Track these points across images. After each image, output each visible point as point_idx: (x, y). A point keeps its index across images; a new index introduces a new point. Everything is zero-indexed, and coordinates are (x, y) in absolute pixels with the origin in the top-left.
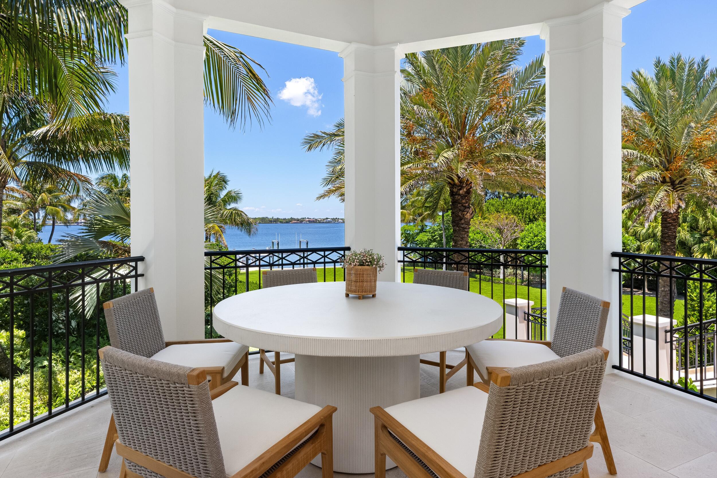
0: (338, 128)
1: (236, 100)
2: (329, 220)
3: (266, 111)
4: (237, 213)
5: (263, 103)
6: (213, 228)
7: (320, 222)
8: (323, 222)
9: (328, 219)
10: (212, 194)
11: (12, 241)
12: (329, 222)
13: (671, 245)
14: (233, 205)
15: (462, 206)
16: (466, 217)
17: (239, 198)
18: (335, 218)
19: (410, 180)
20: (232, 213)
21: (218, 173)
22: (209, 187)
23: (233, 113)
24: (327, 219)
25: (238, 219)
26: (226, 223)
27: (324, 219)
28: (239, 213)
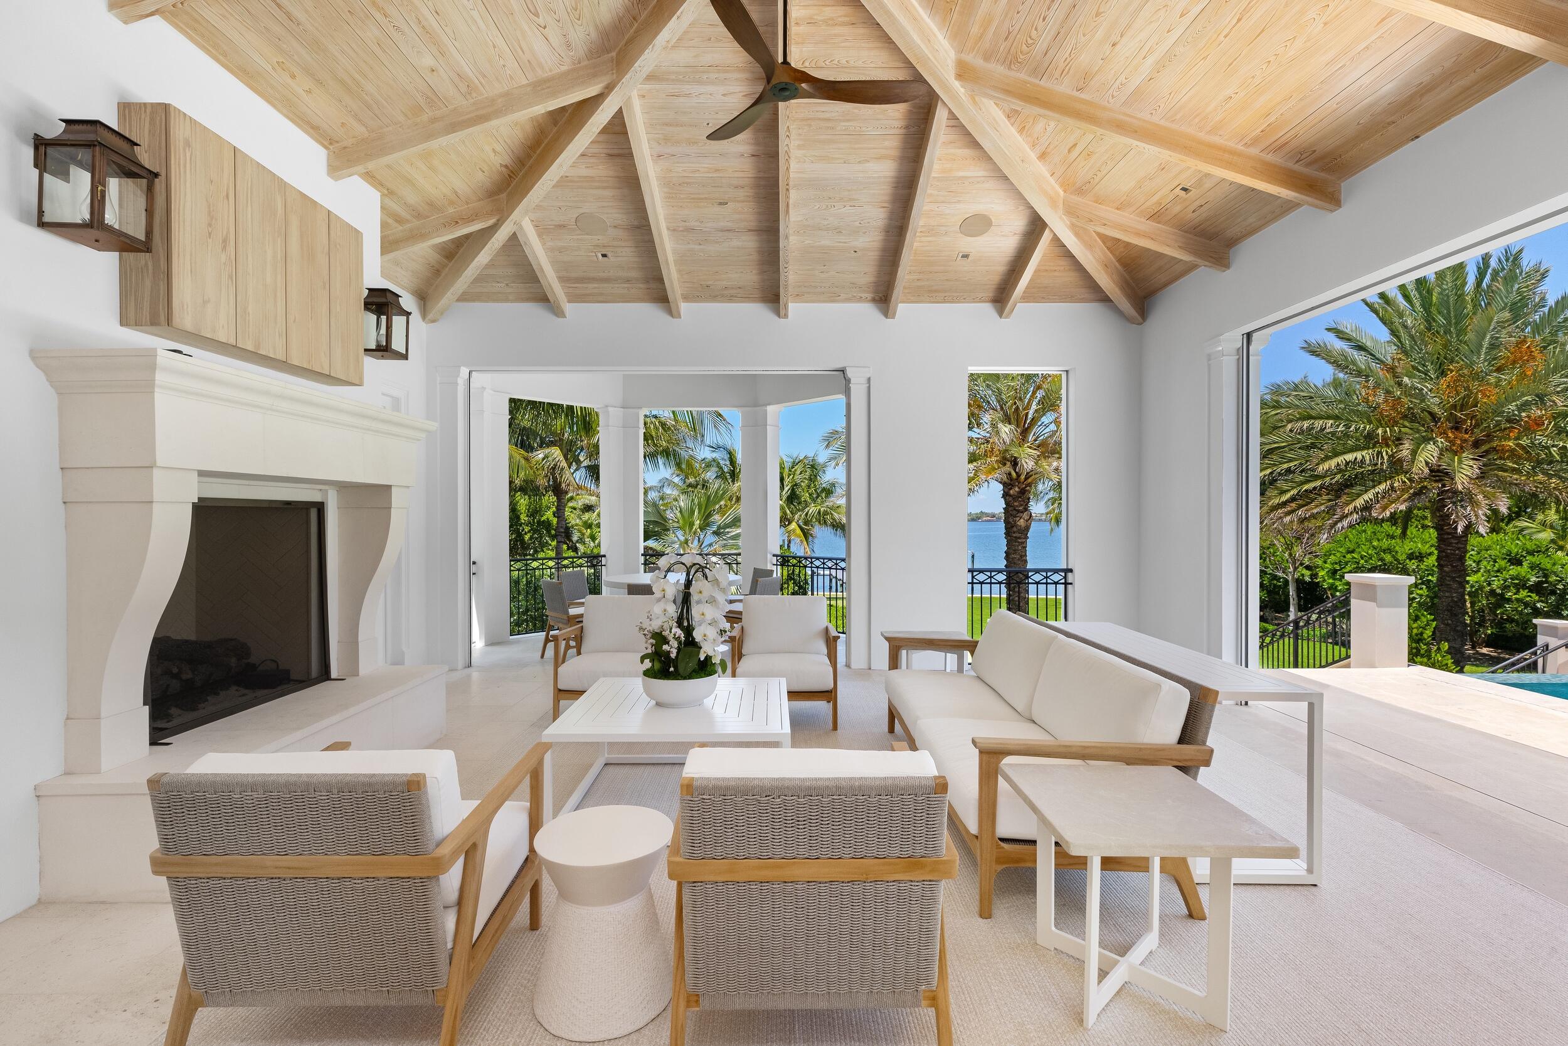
11: (584, 544)
13: (1452, 571)
15: (1015, 509)
16: (1018, 523)
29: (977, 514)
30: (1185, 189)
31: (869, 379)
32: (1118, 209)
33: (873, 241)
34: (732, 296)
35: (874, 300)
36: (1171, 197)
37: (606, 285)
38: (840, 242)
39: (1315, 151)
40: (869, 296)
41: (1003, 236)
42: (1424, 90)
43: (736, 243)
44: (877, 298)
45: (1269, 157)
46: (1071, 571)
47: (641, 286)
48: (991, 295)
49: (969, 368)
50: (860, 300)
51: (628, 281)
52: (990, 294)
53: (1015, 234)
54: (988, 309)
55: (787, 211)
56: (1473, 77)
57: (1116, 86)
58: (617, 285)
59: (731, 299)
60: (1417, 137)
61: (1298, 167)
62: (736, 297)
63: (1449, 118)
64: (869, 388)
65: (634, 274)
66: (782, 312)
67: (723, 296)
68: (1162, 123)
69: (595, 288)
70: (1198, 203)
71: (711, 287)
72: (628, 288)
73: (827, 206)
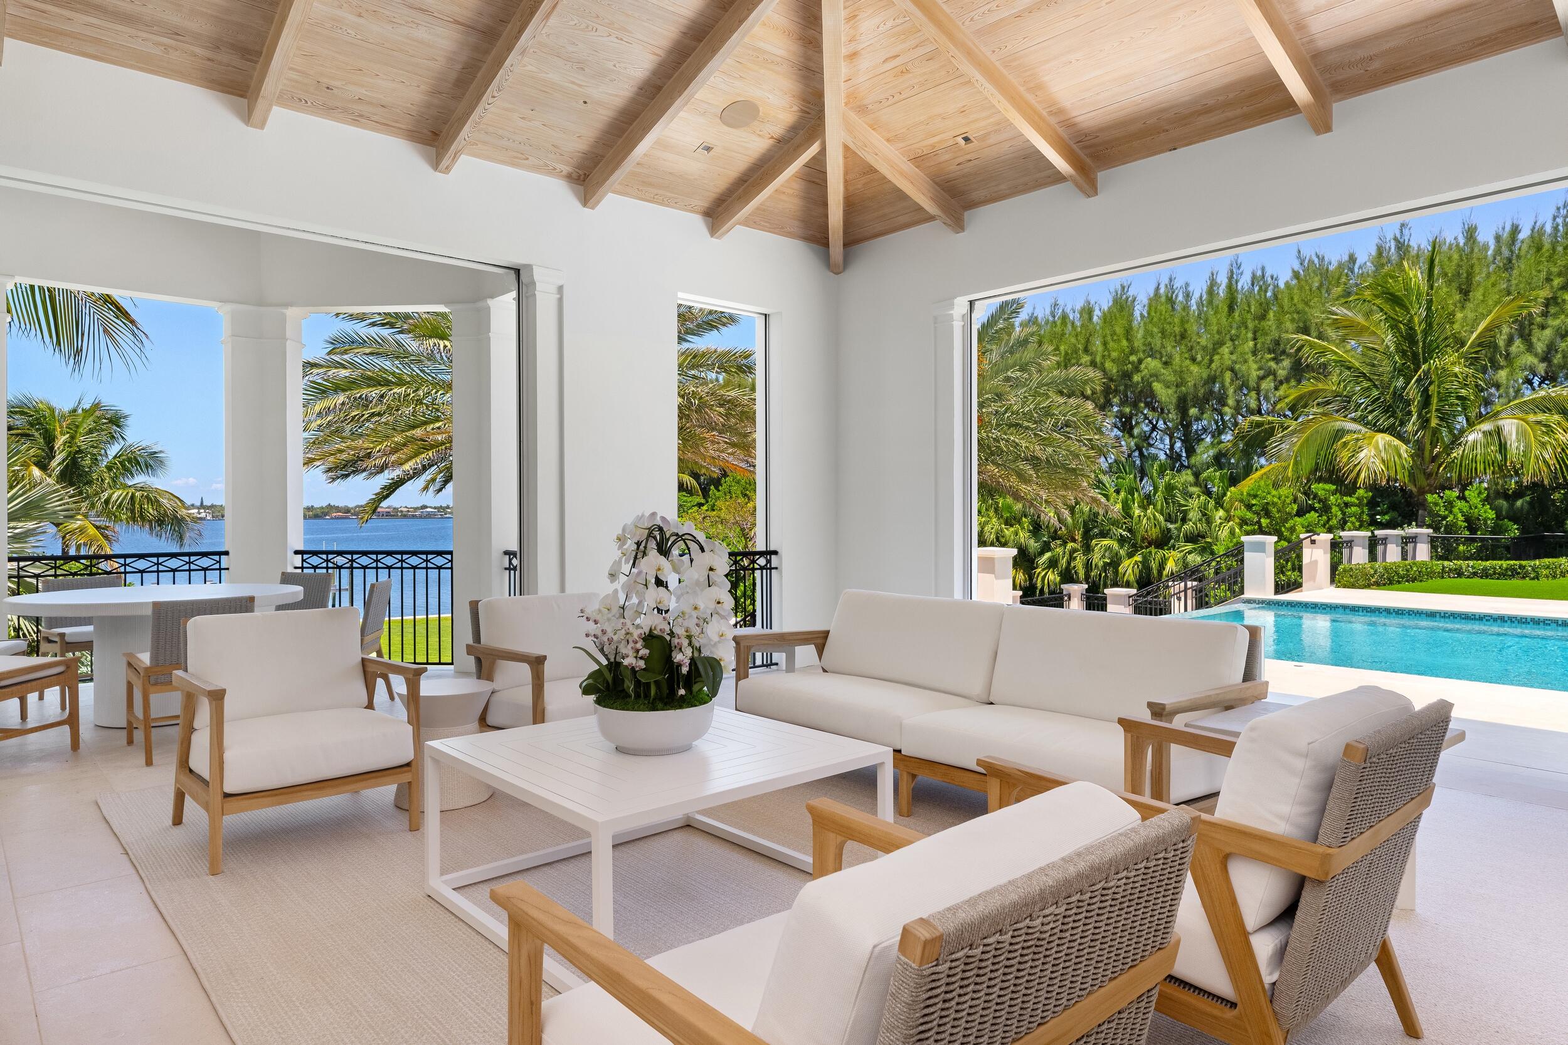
0: (333, 346)
1: (83, 335)
2: (429, 510)
3: (138, 351)
4: (147, 497)
5: (132, 337)
6: (82, 530)
7: (405, 516)
8: (414, 516)
9: (426, 507)
10: (80, 451)
12: (429, 516)
14: (140, 479)
17: (161, 463)
18: (444, 505)
19: (428, 450)
20: (133, 497)
21: (96, 406)
22: (73, 437)
23: (79, 352)
24: (424, 507)
25: (151, 511)
26: (117, 519)
27: (416, 509)
28: (151, 497)
29: (322, 508)
30: (966, 139)
31: (560, 289)
32: (888, 140)
33: (616, 96)
34: (361, 116)
35: (569, 177)
36: (951, 143)
37: (119, 27)
38: (573, 83)
39: (1098, 137)
40: (566, 169)
41: (759, 135)
42: (1207, 110)
43: (421, 33)
44: (575, 175)
45: (1060, 130)
46: (775, 553)
47: (198, 51)
48: (706, 205)
49: (680, 295)
50: (552, 172)
51: (176, 33)
52: (704, 203)
53: (772, 137)
54: (697, 222)
55: (548, 16)
56: (1238, 112)
57: (982, 10)
58: (145, 35)
59: (358, 119)
60: (1175, 149)
61: (1075, 147)
62: (368, 118)
63: (1204, 140)
64: (560, 300)
65: (195, 25)
66: (445, 163)
67: (345, 110)
68: (997, 64)
69: (92, 25)
70: (968, 157)
71: (335, 91)
72: (167, 48)
73: (587, 27)
